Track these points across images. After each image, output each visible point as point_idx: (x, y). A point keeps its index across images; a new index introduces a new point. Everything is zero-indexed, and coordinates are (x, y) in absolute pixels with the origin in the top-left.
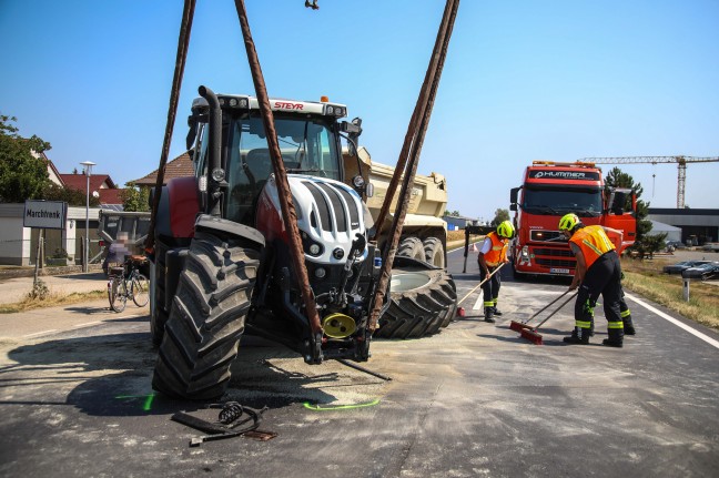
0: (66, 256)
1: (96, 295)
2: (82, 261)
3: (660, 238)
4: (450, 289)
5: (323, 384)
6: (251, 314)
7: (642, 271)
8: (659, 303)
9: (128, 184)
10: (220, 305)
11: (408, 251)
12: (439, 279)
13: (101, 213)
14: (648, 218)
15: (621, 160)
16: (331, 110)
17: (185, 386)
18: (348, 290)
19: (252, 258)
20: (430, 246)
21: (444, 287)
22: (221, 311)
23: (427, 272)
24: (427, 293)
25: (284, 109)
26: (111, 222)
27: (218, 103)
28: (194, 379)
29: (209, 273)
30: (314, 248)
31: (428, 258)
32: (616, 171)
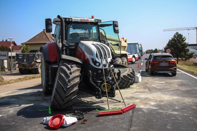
0: (5, 68)
1: (19, 80)
2: (10, 69)
3: (192, 54)
4: (133, 73)
5: (100, 104)
6: (80, 84)
7: (186, 65)
8: (195, 74)
9: (22, 44)
10: (71, 82)
11: (117, 62)
12: (129, 71)
13: (16, 54)
14: (188, 48)
15: (178, 29)
16: (97, 21)
17: (61, 106)
18: (108, 76)
19: (78, 67)
20: (123, 60)
21: (131, 73)
22: (72, 84)
23: (126, 68)
24: (127, 75)
25: (83, 21)
26: (20, 56)
27: (64, 20)
28: (64, 104)
29: (67, 73)
30: (98, 64)
31: (123, 64)
32: (177, 33)
